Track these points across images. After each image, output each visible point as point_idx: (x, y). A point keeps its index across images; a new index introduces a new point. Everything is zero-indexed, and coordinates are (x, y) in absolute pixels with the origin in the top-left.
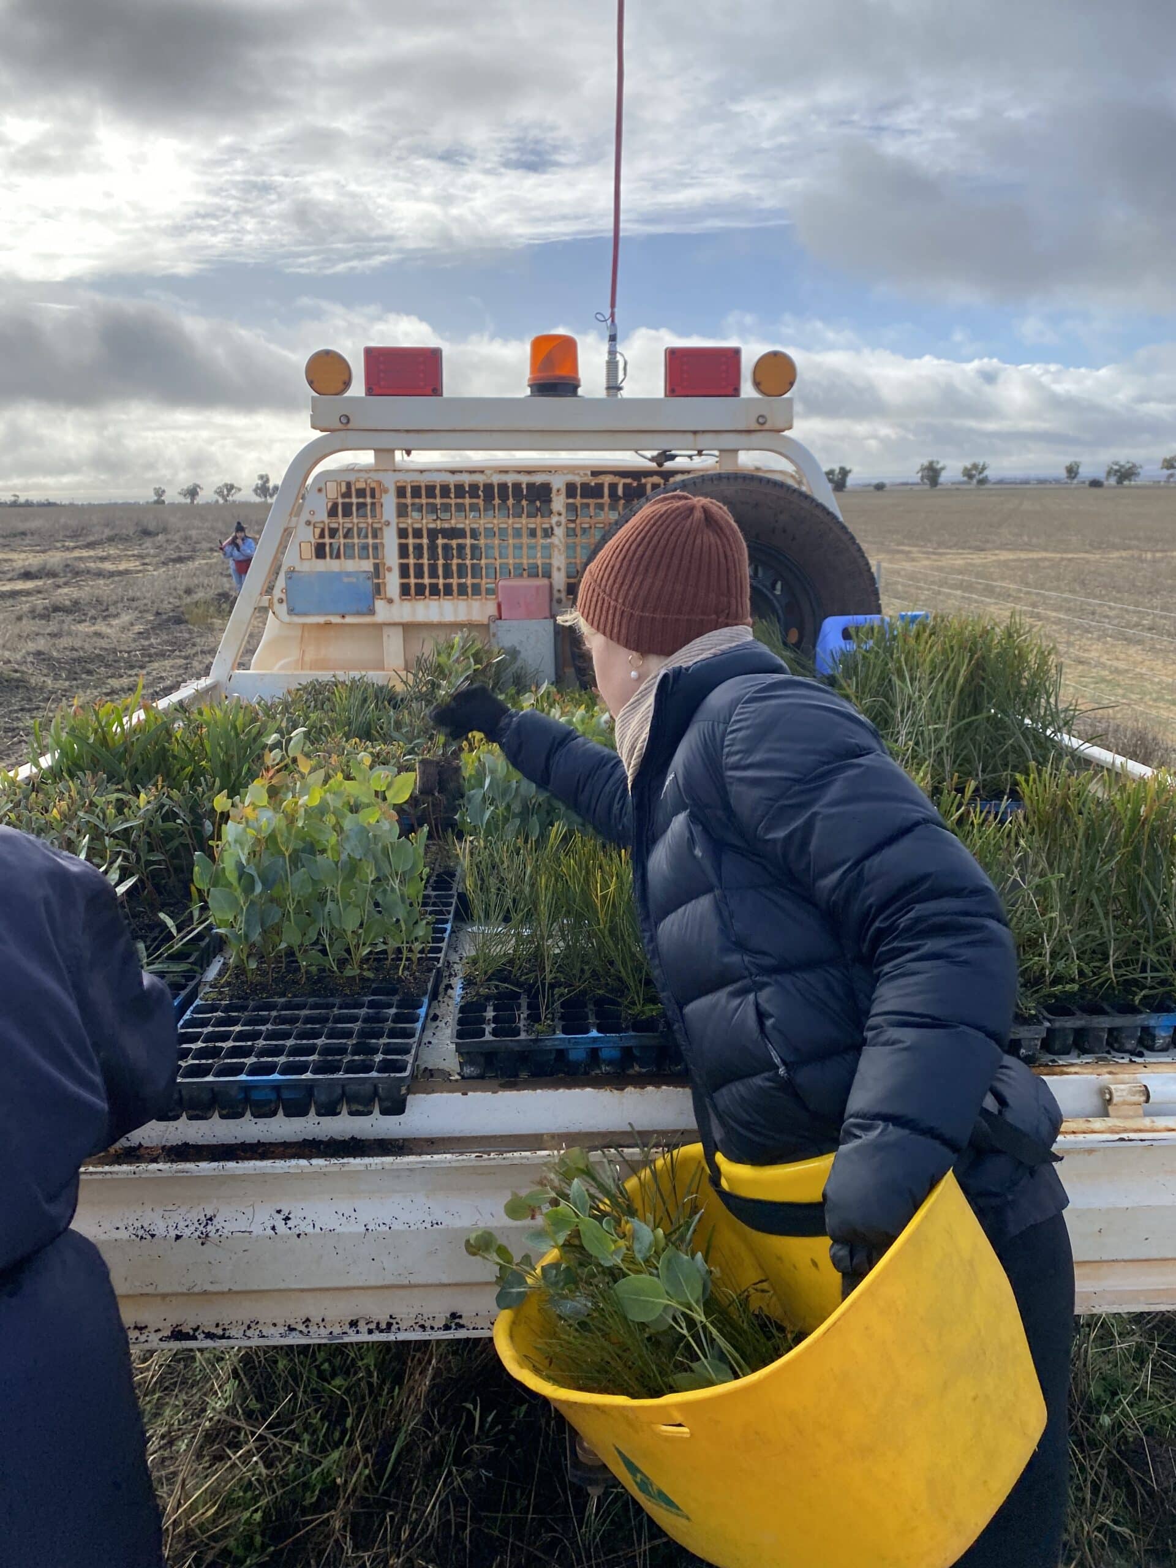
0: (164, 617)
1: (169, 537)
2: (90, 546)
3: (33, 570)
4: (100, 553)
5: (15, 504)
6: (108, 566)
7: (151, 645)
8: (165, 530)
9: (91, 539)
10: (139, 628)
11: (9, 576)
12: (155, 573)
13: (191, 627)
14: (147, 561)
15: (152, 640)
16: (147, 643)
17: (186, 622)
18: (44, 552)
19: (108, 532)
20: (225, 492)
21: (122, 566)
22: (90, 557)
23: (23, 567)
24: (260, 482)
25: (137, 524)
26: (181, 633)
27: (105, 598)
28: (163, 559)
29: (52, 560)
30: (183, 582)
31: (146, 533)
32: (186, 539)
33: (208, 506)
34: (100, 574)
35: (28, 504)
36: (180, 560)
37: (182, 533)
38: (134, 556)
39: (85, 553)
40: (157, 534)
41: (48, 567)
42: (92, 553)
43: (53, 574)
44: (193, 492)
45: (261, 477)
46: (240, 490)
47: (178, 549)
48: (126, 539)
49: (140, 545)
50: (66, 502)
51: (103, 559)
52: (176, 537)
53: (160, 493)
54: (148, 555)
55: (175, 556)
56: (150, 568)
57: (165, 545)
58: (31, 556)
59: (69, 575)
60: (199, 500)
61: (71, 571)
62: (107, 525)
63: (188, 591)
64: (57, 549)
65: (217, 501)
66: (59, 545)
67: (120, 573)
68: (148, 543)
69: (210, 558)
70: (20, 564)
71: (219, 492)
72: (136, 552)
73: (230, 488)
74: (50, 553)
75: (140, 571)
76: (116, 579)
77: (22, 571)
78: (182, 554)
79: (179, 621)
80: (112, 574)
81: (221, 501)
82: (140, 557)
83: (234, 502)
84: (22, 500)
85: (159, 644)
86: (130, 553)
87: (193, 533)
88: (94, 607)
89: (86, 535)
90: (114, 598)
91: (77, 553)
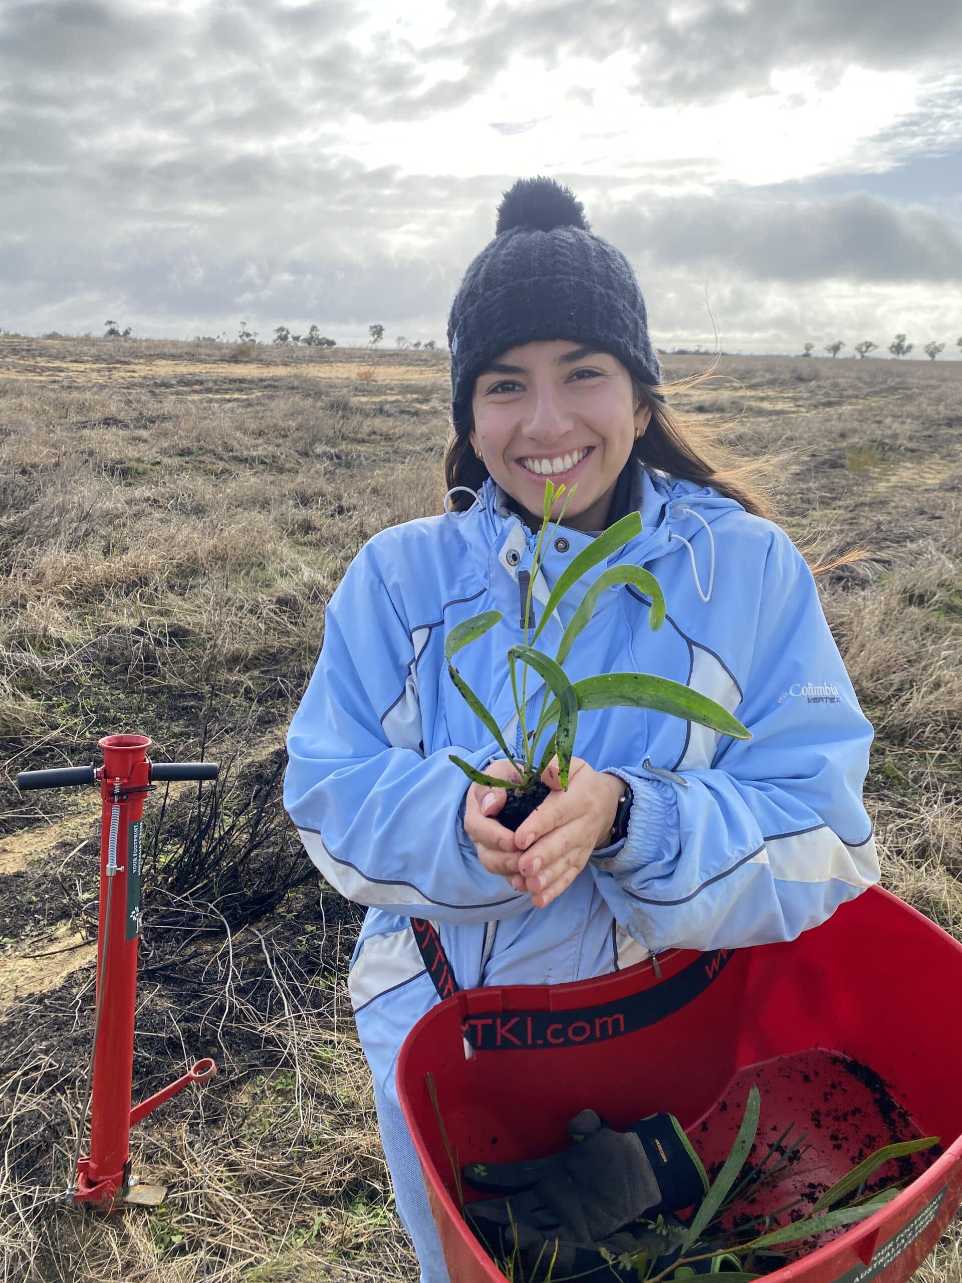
0: (820, 459)
1: (820, 383)
2: (753, 387)
3: (707, 404)
4: (761, 394)
5: (697, 353)
6: (766, 405)
7: (809, 489)
8: (816, 377)
9: (754, 381)
10: (795, 469)
11: (687, 408)
12: (808, 415)
13: (847, 472)
14: (800, 403)
15: (811, 484)
16: (804, 486)
17: (843, 466)
18: (715, 390)
19: (768, 376)
20: (864, 349)
21: (779, 406)
22: (752, 397)
23: (698, 402)
24: (896, 341)
25: (793, 371)
26: (838, 478)
27: (765, 436)
28: (814, 402)
29: (722, 397)
30: (837, 426)
31: (800, 379)
32: (835, 385)
33: (845, 360)
34: (760, 412)
35: (706, 353)
36: (829, 404)
37: (831, 381)
38: (788, 398)
39: (749, 393)
40: (811, 380)
41: (718, 403)
42: (753, 393)
43: (721, 410)
44: (836, 348)
45: (899, 337)
46: (876, 347)
47: (827, 394)
48: (783, 383)
49: (794, 389)
50: (734, 353)
51: (762, 399)
52: (826, 383)
53: (808, 347)
54: (801, 398)
55: (824, 400)
56: (802, 409)
57: (816, 390)
58: (705, 392)
59: (734, 411)
60: (841, 355)
61: (736, 408)
62: (767, 371)
63: (843, 436)
64: (727, 388)
65: (854, 357)
66: (728, 385)
67: (778, 413)
68: (802, 387)
69: (856, 405)
70: (694, 399)
71: (859, 349)
72: (790, 395)
73: (869, 345)
74: (721, 391)
75: (794, 412)
76: (774, 418)
77: (697, 405)
78: (831, 399)
79: (834, 465)
80: (771, 413)
81: (858, 356)
82: (794, 399)
83: (868, 358)
84: (703, 350)
85: (818, 489)
86: (786, 395)
87: (842, 381)
88: (755, 444)
89: (751, 378)
90: (774, 435)
91: (741, 393)
